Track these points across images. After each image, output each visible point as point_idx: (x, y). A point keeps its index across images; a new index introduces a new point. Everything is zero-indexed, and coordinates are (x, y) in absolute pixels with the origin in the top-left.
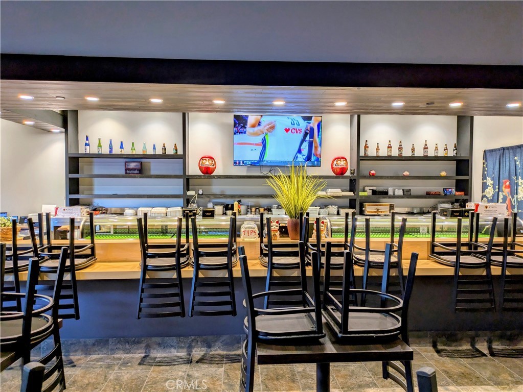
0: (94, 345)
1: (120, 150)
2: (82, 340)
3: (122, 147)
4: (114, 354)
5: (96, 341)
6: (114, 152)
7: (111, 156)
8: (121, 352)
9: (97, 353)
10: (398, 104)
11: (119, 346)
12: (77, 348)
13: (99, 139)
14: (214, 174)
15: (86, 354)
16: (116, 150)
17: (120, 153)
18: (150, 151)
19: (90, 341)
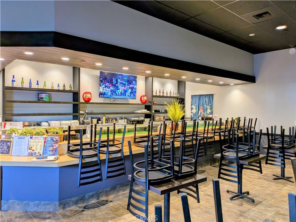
0: (110, 190)
1: (37, 86)
2: (105, 190)
3: (38, 84)
4: (118, 193)
5: (111, 188)
6: (32, 87)
7: (30, 89)
8: (122, 191)
9: (111, 194)
10: (198, 79)
11: (121, 188)
12: (103, 194)
13: (22, 78)
14: (91, 102)
15: (107, 196)
16: (34, 86)
17: (37, 88)
18: (56, 88)
19: (108, 189)
